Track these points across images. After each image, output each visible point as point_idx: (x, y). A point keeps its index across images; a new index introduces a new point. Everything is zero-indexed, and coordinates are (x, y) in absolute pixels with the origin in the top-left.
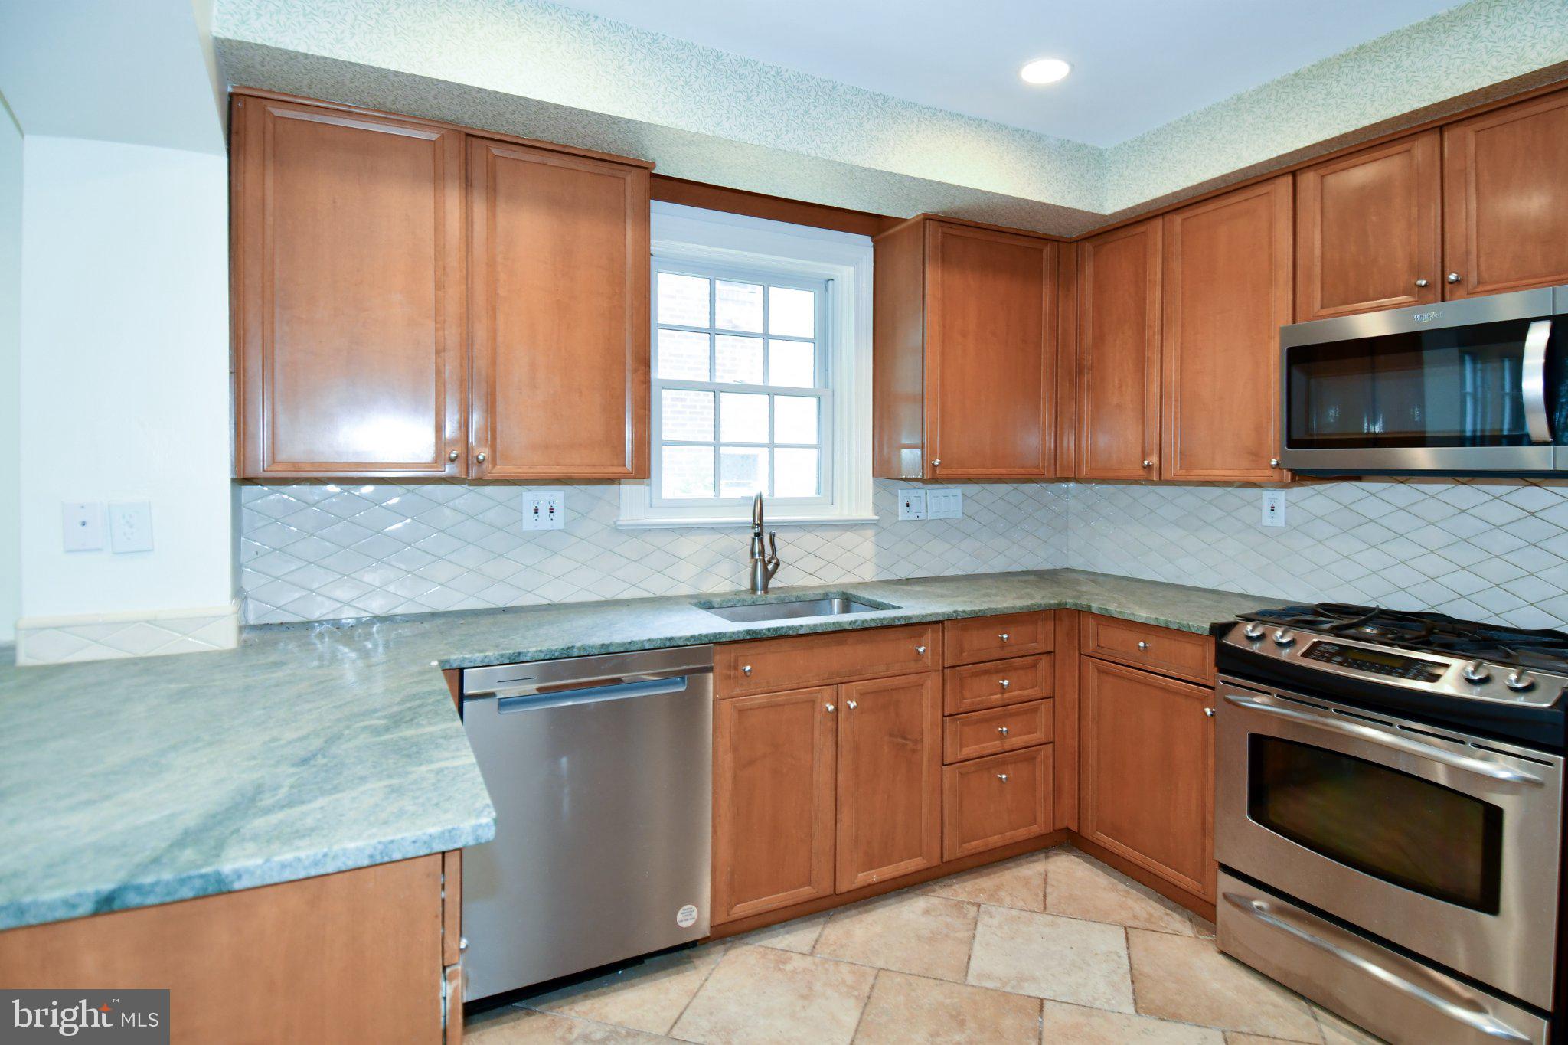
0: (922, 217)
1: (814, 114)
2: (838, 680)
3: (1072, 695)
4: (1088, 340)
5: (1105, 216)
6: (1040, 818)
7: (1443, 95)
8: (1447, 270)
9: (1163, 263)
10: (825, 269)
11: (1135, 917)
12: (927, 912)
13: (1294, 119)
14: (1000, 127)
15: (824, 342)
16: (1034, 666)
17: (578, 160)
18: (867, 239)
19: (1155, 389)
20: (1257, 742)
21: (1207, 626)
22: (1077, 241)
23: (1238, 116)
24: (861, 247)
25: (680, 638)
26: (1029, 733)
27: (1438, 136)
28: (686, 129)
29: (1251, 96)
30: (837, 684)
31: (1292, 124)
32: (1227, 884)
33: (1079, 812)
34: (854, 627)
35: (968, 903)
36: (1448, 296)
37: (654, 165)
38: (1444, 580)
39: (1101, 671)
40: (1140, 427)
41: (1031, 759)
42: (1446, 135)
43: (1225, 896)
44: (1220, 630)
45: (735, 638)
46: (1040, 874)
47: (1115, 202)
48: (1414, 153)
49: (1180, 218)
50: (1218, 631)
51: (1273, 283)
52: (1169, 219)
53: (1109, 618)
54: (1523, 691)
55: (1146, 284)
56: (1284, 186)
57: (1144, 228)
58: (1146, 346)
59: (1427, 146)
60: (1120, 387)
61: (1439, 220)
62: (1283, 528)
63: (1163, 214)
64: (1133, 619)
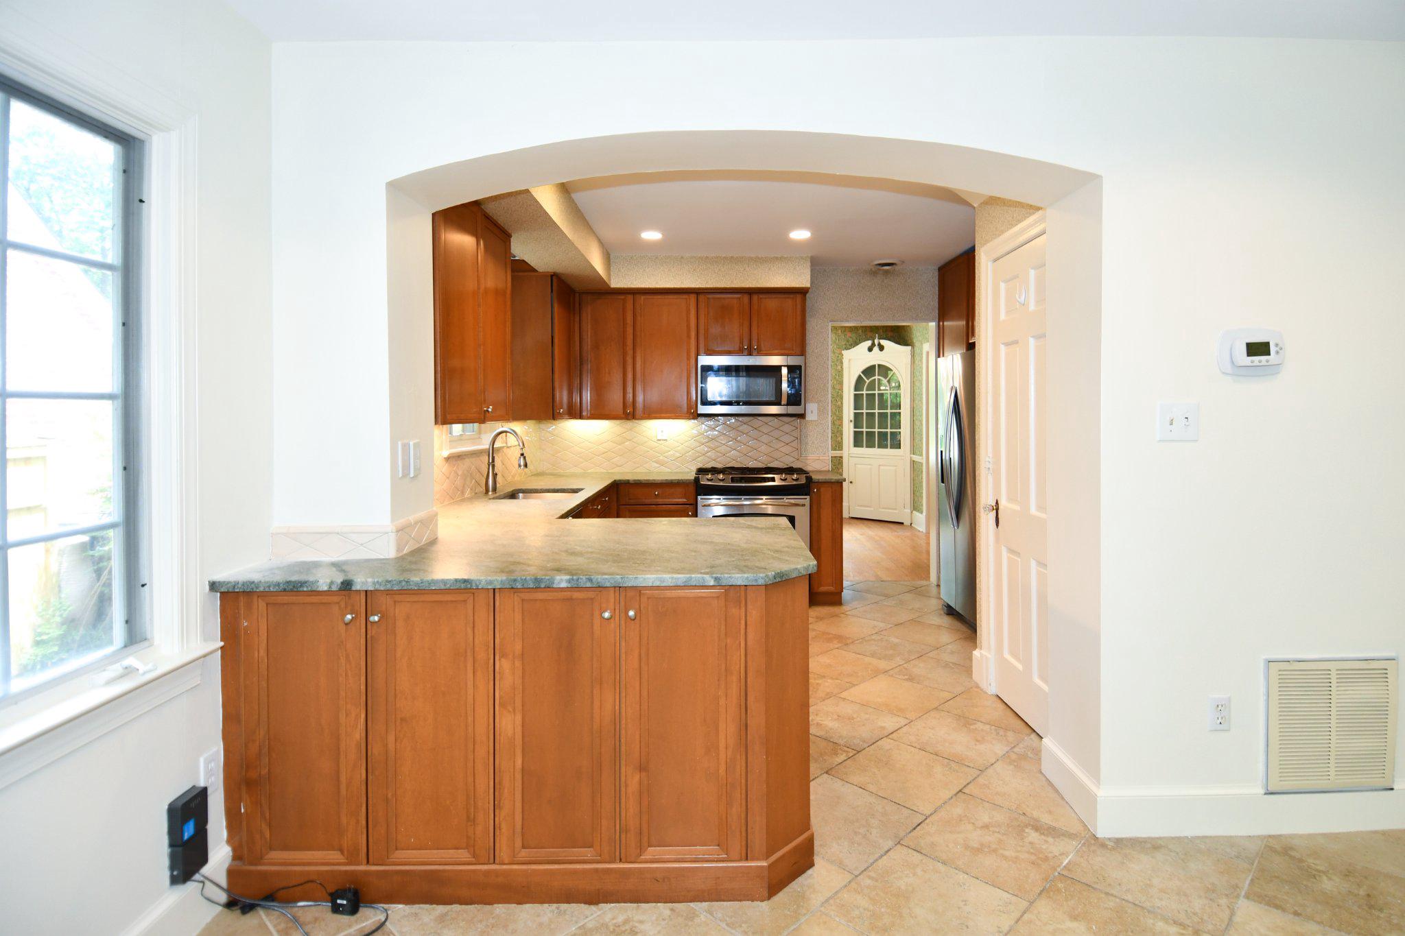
4: (588, 346)
5: (610, 288)
8: (752, 344)
9: (634, 316)
19: (630, 376)
21: (693, 478)
22: (580, 293)
23: (681, 265)
27: (749, 296)
36: (752, 353)
39: (631, 511)
40: (622, 393)
47: (616, 283)
48: (741, 299)
49: (643, 297)
50: (697, 480)
51: (689, 336)
52: (638, 296)
53: (639, 484)
54: (797, 480)
55: (625, 324)
56: (693, 297)
57: (623, 297)
58: (624, 354)
59: (746, 298)
60: (609, 373)
61: (749, 326)
62: (666, 440)
63: (634, 293)
64: (654, 482)
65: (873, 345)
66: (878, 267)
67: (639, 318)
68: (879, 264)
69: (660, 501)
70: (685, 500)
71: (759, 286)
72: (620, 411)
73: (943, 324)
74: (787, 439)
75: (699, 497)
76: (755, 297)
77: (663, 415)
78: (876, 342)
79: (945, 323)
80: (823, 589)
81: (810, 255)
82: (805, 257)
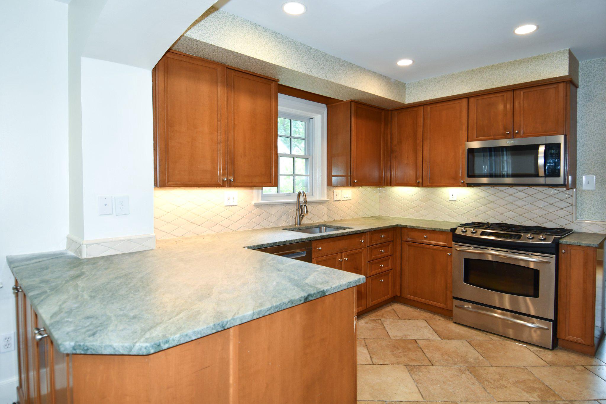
0: (350, 101)
1: (320, 64)
2: (341, 251)
3: (398, 254)
4: (395, 142)
5: (405, 104)
6: (390, 292)
7: (517, 82)
8: (514, 130)
9: (423, 120)
10: (310, 115)
11: (426, 317)
12: (366, 323)
13: (471, 83)
14: (380, 75)
15: (308, 139)
16: (389, 245)
17: (258, 78)
18: (325, 106)
19: (420, 159)
20: (467, 261)
21: (450, 229)
22: (391, 111)
23: (453, 79)
24: (323, 108)
25: (304, 239)
26: (387, 266)
27: (512, 93)
28: (302, 72)
29: (457, 74)
30: (341, 253)
31: (471, 84)
32: (456, 302)
33: (401, 290)
34: (347, 234)
35: (377, 319)
36: (514, 137)
37: (279, 81)
38: (505, 214)
39: (409, 246)
40: (415, 170)
41: (388, 274)
42: (514, 92)
43: (456, 306)
44: (453, 230)
45: (318, 238)
46: (392, 310)
48: (505, 96)
51: (461, 129)
52: (426, 106)
56: (465, 102)
57: (415, 110)
59: (509, 95)
60: (408, 158)
61: (512, 115)
62: (456, 201)
63: (423, 105)
64: (422, 228)
67: (427, 121)
69: (428, 241)
70: (445, 244)
72: (414, 182)
75: (454, 243)
76: (518, 93)
81: (568, 49)
82: (563, 51)
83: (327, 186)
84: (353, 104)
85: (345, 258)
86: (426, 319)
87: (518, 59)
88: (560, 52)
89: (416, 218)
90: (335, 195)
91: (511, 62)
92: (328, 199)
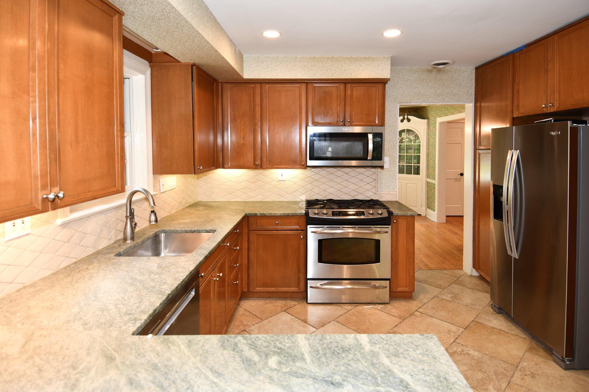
0: (192, 64)
2: (215, 267)
5: (243, 79)
8: (346, 118)
9: (261, 99)
11: (282, 307)
16: (239, 239)
18: (147, 63)
23: (295, 63)
24: (146, 67)
27: (344, 85)
30: (215, 269)
33: (248, 284)
35: (241, 332)
36: (346, 124)
39: (258, 235)
40: (253, 152)
42: (346, 85)
46: (245, 311)
47: (247, 75)
48: (339, 87)
49: (267, 86)
50: (307, 214)
51: (301, 113)
52: (263, 84)
53: (263, 216)
54: (381, 214)
55: (255, 105)
56: (304, 86)
57: (253, 86)
58: (255, 125)
59: (342, 86)
60: (244, 138)
61: (344, 105)
62: (285, 180)
63: (261, 83)
64: (275, 215)
65: (404, 119)
66: (435, 66)
67: (265, 100)
68: (436, 64)
69: (279, 227)
70: (298, 227)
71: (352, 77)
72: (252, 164)
73: (480, 105)
74: (369, 180)
75: (308, 226)
76: (349, 86)
77: (282, 166)
78: (406, 117)
79: (482, 104)
80: (399, 289)
81: (390, 56)
82: (387, 57)
83: (154, 174)
84: (194, 68)
85: (219, 273)
86: (284, 309)
87: (354, 57)
88: (385, 58)
89: (243, 200)
90: (161, 186)
91: (348, 58)
92: (156, 193)
